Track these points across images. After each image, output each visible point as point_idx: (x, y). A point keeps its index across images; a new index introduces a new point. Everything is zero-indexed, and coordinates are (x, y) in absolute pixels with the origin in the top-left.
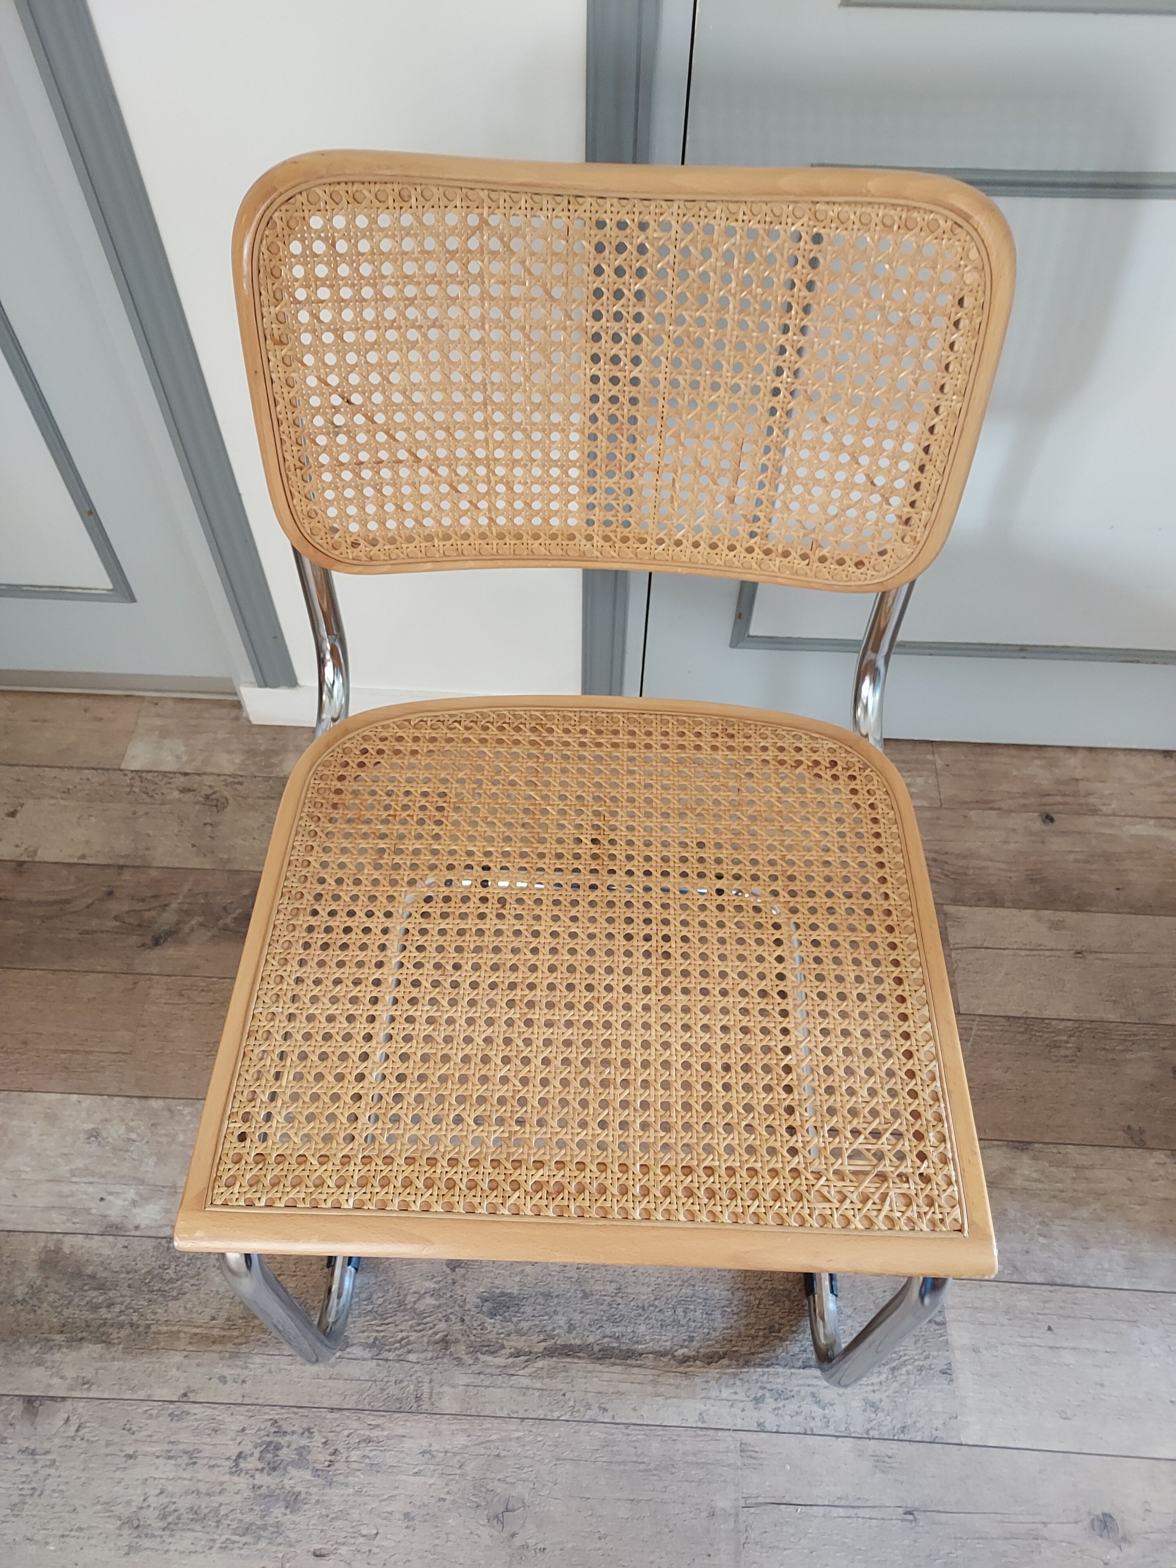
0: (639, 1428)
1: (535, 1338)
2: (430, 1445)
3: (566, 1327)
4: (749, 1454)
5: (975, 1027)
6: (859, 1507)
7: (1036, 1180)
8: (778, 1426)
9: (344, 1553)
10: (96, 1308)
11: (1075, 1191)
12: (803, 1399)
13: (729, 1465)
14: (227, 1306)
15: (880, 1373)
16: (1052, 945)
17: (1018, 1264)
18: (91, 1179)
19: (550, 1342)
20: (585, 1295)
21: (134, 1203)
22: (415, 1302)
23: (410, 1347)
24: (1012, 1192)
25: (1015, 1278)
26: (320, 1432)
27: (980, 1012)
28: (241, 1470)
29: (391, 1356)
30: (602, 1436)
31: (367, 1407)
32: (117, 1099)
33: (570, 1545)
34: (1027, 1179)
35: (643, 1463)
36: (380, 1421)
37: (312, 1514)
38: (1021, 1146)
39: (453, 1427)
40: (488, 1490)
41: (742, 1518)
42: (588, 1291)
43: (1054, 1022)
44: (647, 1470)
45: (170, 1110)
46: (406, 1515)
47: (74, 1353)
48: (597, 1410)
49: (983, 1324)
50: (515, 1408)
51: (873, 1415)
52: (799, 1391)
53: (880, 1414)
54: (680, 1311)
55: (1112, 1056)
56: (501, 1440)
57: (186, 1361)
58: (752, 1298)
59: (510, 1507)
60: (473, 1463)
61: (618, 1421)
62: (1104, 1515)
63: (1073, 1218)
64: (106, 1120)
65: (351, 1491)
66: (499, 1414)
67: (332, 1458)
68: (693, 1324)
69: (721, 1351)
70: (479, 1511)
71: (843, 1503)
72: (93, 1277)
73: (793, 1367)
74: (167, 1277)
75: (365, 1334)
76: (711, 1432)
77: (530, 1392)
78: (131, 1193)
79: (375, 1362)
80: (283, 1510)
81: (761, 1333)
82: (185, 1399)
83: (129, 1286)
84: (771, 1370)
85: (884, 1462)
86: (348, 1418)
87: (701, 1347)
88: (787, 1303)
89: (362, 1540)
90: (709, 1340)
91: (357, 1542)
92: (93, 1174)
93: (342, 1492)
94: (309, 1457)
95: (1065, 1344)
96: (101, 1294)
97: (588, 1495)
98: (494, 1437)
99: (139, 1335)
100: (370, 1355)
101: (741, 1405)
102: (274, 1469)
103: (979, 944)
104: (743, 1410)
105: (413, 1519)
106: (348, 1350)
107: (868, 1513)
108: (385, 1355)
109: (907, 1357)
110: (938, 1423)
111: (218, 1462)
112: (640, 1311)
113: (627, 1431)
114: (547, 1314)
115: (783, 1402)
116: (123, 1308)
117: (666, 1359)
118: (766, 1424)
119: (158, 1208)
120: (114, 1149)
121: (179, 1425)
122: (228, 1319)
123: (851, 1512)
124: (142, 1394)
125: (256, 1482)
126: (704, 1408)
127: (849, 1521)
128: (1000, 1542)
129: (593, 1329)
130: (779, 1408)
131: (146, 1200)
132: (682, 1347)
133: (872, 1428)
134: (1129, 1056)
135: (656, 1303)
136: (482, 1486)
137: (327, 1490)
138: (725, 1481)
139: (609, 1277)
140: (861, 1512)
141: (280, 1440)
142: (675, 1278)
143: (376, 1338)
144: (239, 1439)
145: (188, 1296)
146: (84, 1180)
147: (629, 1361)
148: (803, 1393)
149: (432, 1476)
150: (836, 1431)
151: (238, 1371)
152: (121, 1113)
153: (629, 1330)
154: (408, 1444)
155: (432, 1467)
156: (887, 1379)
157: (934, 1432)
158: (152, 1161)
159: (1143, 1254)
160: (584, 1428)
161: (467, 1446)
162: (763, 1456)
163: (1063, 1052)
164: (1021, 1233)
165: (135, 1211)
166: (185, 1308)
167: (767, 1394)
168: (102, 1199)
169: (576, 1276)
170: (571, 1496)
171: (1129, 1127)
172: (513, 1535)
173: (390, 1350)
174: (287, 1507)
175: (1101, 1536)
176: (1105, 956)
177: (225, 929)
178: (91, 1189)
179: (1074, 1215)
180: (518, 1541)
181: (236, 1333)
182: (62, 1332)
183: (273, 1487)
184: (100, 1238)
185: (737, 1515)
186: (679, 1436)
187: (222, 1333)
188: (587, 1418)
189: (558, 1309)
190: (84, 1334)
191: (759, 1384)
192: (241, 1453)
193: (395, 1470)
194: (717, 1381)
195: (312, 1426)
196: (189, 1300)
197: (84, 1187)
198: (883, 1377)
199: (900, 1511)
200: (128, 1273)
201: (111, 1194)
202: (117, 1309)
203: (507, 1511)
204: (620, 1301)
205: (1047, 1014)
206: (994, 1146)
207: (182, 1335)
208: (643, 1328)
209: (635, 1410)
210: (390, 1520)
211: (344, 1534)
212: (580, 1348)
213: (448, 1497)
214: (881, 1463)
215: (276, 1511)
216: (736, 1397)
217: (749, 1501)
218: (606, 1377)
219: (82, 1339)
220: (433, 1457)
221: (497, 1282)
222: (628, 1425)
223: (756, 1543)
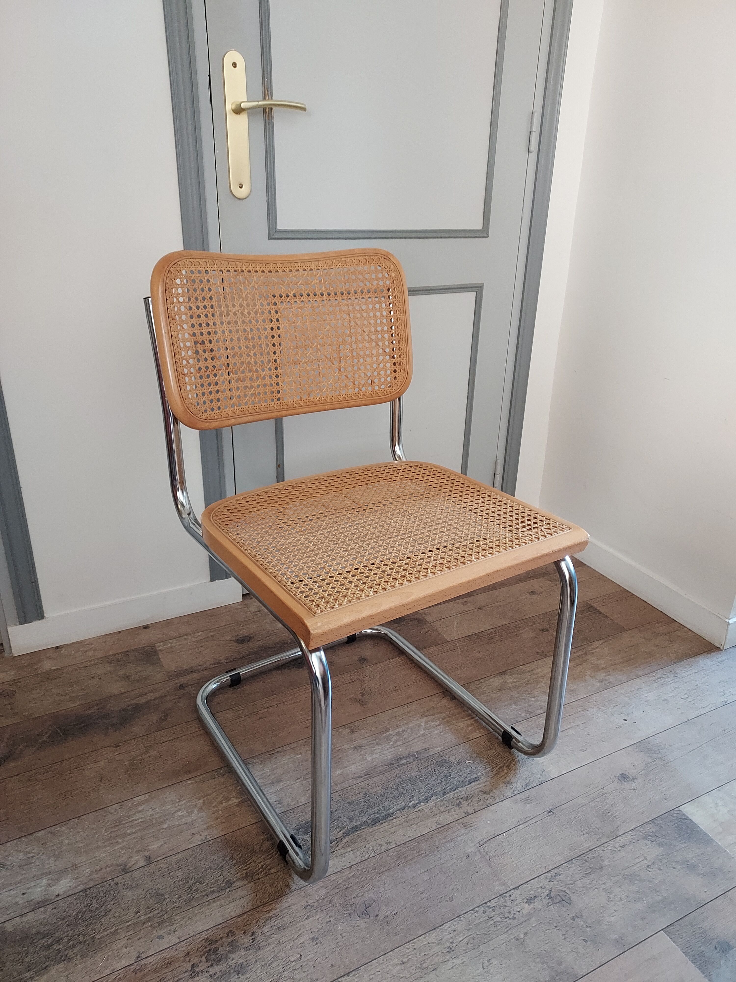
0: (411, 842)
1: (335, 832)
2: (307, 902)
3: (348, 820)
4: (469, 826)
5: (457, 644)
6: (528, 821)
7: (516, 682)
8: (474, 809)
9: (286, 976)
10: (49, 947)
11: (533, 679)
12: (478, 795)
13: (463, 834)
14: (144, 902)
15: (503, 771)
16: (467, 609)
17: (530, 710)
18: (10, 888)
19: (344, 830)
20: (350, 804)
21: (49, 885)
22: (260, 848)
23: (269, 867)
24: (510, 689)
25: (532, 715)
26: (238, 929)
27: (456, 638)
28: (198, 973)
29: (260, 876)
30: (395, 853)
31: (260, 904)
32: (9, 843)
33: (409, 904)
34: (513, 682)
35: (423, 854)
36: (272, 906)
37: (255, 969)
38: (503, 673)
39: (315, 889)
40: (351, 905)
41: (482, 850)
42: (350, 801)
43: (486, 632)
44: (426, 856)
45: (51, 832)
46: (313, 939)
47: (45, 977)
48: (386, 845)
49: (531, 735)
50: (344, 865)
51: (511, 786)
52: (474, 793)
53: (513, 784)
54: (400, 789)
55: (515, 634)
56: (345, 880)
57: (130, 941)
58: (430, 769)
59: (367, 905)
60: (336, 898)
61: (399, 844)
62: (621, 774)
63: (539, 688)
64: (7, 856)
65: (273, 945)
66: (336, 871)
67: (253, 937)
68: (410, 791)
69: (430, 795)
70: (352, 916)
71: (521, 823)
72: (38, 933)
73: (466, 786)
74: (93, 909)
75: (239, 874)
76: (446, 827)
77: (347, 854)
78: (45, 882)
79: (252, 884)
80: (236, 976)
81: (443, 780)
82: (139, 959)
83: (68, 925)
84: (457, 791)
85: (527, 800)
86: (251, 915)
87: (419, 798)
88: (447, 764)
89: (294, 964)
90: (421, 793)
91: (292, 966)
92: (10, 885)
93: (269, 949)
94: (238, 944)
95: (566, 728)
96: (49, 939)
97: (404, 880)
98: (340, 882)
99: (89, 944)
100: (247, 882)
101: (452, 810)
102: (219, 961)
103: (440, 618)
104: (455, 811)
105: (317, 938)
106: (233, 886)
107: (534, 821)
108: (257, 877)
109: (510, 760)
110: (539, 776)
111: (180, 977)
112: (381, 797)
113: (406, 846)
114: (335, 820)
115: (470, 800)
116: (69, 938)
117: (406, 810)
118: (468, 811)
119: (68, 880)
120: (20, 867)
121: (142, 974)
122: (148, 908)
123: (526, 824)
124: (108, 971)
125: (211, 973)
126: (437, 819)
127: (528, 827)
128: (591, 803)
129: (362, 814)
130: (470, 803)
131: (57, 880)
132: (410, 802)
133: (514, 791)
134: (521, 632)
135: (387, 791)
136: (346, 905)
137: (259, 953)
138: (465, 841)
139: (357, 792)
140: (531, 822)
141: (214, 946)
142: (389, 778)
143: (246, 873)
144: (188, 959)
145: (113, 911)
146: (4, 891)
147: (389, 819)
148: (476, 793)
149: (317, 915)
150: (499, 798)
151: (169, 928)
152: (16, 848)
153: (381, 807)
154: (294, 908)
155: (314, 911)
156: (507, 771)
157: (539, 780)
158: (52, 860)
159: (572, 688)
160: (384, 855)
161: (328, 893)
162: (476, 823)
163: (496, 639)
164: (524, 701)
165: (52, 889)
166: (114, 917)
167: (461, 800)
168: (24, 894)
169: (341, 799)
170: (395, 885)
171: (537, 652)
172: (377, 916)
173: (258, 874)
174: (238, 974)
175: (625, 782)
176: (489, 606)
177: (44, 742)
178: (12, 893)
179: (539, 686)
180: (381, 917)
181: (156, 912)
182: (29, 971)
183: (224, 969)
184: (33, 912)
185: (479, 851)
186: (432, 835)
187: (147, 916)
188: (383, 850)
189: (340, 815)
190: (47, 964)
191: (455, 799)
192: (193, 965)
193: (294, 923)
194: (435, 806)
195: (231, 929)
196: (115, 912)
197: (7, 894)
198: (506, 771)
199: (546, 813)
200: (63, 920)
201: (28, 889)
202: (65, 940)
203: (367, 908)
204: (369, 798)
205: (481, 630)
206: (493, 677)
207: (119, 931)
208: (387, 803)
209: (404, 836)
210: (305, 946)
211: (282, 967)
212: (361, 825)
213: (331, 919)
214: (526, 801)
215: (232, 980)
216: (448, 808)
217: (481, 843)
218: (381, 830)
219: (46, 967)
220: (311, 906)
221: (300, 819)
222: (405, 843)
223: (495, 856)
